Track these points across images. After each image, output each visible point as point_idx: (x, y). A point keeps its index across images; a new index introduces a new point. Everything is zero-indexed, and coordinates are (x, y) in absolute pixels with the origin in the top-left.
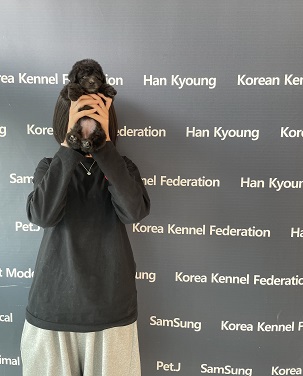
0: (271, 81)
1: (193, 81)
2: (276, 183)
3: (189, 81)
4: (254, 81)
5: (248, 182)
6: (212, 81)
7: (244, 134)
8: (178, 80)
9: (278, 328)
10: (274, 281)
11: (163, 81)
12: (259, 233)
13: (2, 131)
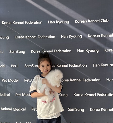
1: (62, 22)
5: (79, 51)
6: (68, 22)
7: (77, 36)
8: (58, 22)
11: (54, 22)
12: (83, 66)
13: (8, 38)
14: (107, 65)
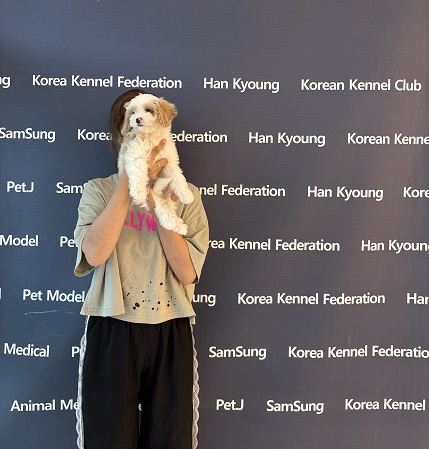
0: (335, 86)
1: (256, 85)
2: (343, 192)
3: (252, 85)
4: (318, 86)
5: (315, 191)
6: (275, 86)
7: (309, 139)
9: (350, 353)
10: (345, 300)
11: (224, 84)
12: (328, 247)
13: (51, 136)
14: (411, 246)
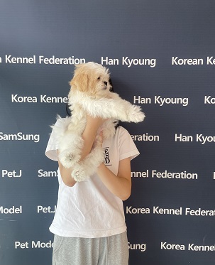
0: (197, 62)
1: (139, 62)
2: (201, 138)
3: (136, 62)
4: (184, 62)
5: (180, 138)
6: (153, 62)
7: (177, 101)
8: (127, 61)
9: (204, 248)
10: (200, 213)
11: (116, 61)
12: (189, 176)
